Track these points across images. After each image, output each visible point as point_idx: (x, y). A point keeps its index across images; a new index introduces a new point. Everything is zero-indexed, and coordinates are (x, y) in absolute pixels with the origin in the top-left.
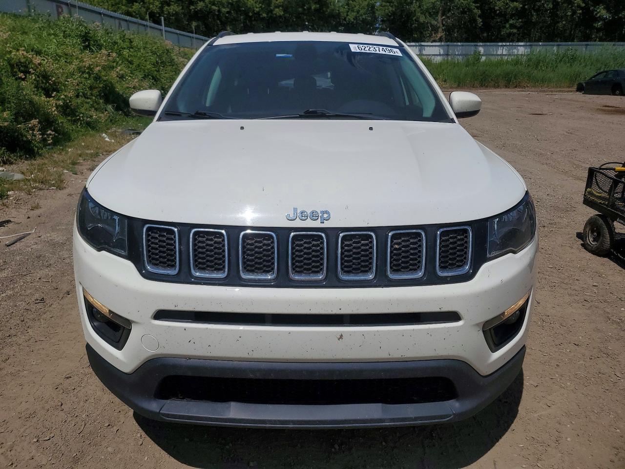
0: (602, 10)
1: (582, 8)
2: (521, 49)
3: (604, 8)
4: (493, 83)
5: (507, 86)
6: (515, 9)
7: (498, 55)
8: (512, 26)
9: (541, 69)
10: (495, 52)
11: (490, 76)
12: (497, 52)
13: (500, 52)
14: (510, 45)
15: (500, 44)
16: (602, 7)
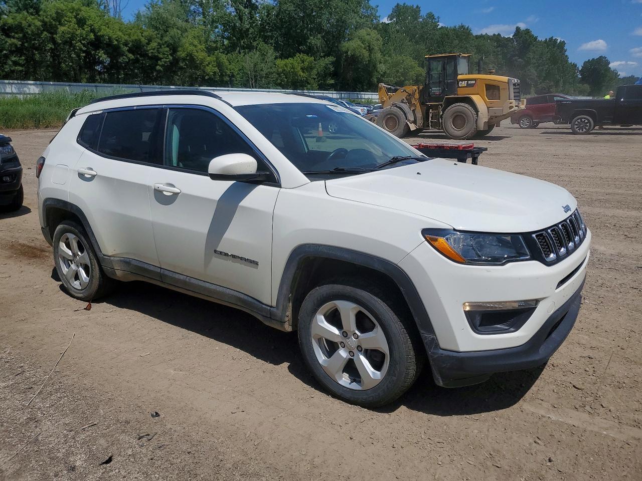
0: (103, 55)
1: (84, 52)
2: (32, 88)
3: (105, 53)
4: (19, 124)
5: (37, 126)
6: (13, 45)
7: (8, 93)
8: (16, 63)
9: (65, 108)
10: (3, 90)
11: (15, 117)
12: (5, 90)
13: (8, 90)
14: (18, 83)
15: (7, 81)
16: (102, 52)
